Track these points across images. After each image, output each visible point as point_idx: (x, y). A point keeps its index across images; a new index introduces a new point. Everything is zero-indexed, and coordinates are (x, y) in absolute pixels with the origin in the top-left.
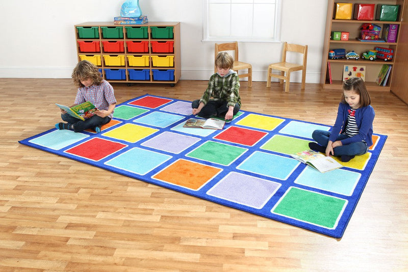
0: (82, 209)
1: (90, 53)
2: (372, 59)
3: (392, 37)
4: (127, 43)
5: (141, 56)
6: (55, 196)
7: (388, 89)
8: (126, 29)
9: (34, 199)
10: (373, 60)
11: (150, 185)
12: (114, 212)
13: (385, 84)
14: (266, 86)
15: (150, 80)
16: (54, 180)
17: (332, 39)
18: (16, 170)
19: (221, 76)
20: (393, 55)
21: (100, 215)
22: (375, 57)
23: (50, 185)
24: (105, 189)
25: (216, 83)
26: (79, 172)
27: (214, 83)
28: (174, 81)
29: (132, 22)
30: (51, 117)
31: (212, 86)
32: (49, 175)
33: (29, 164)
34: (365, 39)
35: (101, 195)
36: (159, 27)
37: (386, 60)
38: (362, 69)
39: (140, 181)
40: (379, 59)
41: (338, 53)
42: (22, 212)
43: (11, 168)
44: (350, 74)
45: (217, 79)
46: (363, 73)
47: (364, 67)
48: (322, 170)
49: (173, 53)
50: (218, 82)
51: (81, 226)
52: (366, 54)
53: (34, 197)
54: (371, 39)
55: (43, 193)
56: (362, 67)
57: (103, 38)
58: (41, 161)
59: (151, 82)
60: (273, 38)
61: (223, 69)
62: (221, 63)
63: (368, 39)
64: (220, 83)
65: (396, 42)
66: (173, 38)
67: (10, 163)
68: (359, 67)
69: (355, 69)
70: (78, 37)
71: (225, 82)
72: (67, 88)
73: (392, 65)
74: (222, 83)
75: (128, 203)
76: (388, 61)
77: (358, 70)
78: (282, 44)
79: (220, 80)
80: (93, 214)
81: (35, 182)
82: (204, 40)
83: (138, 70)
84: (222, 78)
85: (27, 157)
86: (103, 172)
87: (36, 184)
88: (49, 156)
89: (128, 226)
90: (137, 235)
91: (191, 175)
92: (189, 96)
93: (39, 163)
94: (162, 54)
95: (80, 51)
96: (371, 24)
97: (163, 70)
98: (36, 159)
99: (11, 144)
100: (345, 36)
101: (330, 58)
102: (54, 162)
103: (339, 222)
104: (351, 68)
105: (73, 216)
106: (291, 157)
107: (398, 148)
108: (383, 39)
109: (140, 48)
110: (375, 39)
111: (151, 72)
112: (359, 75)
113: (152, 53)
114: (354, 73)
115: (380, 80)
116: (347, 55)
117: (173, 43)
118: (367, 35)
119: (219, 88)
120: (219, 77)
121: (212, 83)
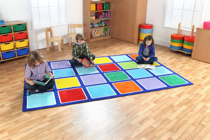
0: (129, 116)
2: (103, 26)
5: (9, 43)
7: (110, 37)
12: (140, 110)
13: (108, 35)
14: (69, 46)
15: (15, 56)
18: (60, 122)
20: (109, 23)
22: (104, 25)
25: (77, 48)
27: (76, 49)
31: (75, 51)
34: (100, 18)
36: (18, 25)
37: (107, 25)
38: (98, 31)
41: (92, 26)
43: (55, 123)
44: (94, 34)
46: (98, 32)
48: (154, 69)
49: (27, 38)
50: (78, 48)
52: (100, 24)
56: (98, 30)
58: (62, 112)
59: (17, 57)
60: (60, 23)
61: (82, 41)
63: (102, 18)
64: (79, 48)
66: (26, 30)
69: (95, 31)
71: (82, 47)
73: (109, 27)
74: (80, 48)
76: (108, 25)
77: (96, 31)
78: (67, 25)
79: (79, 47)
82: (33, 29)
83: (8, 52)
84: (80, 46)
85: (48, 115)
94: (22, 40)
96: (102, 12)
97: (23, 49)
100: (94, 18)
101: (91, 28)
103: (185, 80)
104: (94, 31)
108: (105, 17)
110: (104, 18)
111: (16, 51)
112: (97, 33)
113: (15, 40)
114: (95, 33)
115: (106, 34)
116: (95, 26)
117: (27, 33)
118: (101, 16)
119: (79, 51)
120: (78, 45)
121: (75, 49)
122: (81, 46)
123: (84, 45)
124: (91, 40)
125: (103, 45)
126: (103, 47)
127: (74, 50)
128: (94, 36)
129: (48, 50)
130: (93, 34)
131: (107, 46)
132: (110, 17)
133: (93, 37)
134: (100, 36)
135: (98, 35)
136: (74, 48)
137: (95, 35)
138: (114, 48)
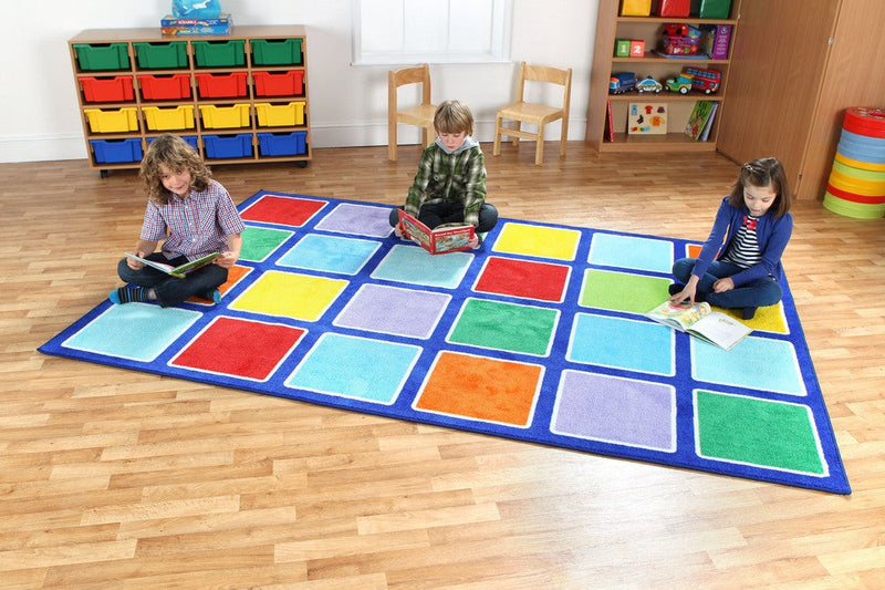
0: (313, 517)
1: (110, 105)
2: (684, 91)
3: (721, 50)
4: (198, 78)
5: (232, 105)
6: (227, 493)
7: (711, 147)
8: (195, 47)
9: (179, 508)
10: (687, 94)
11: (421, 429)
12: (390, 511)
13: (705, 138)
14: (491, 152)
15: (253, 156)
16: (193, 446)
17: (615, 55)
18: (77, 430)
19: (449, 151)
20: (720, 82)
21: (364, 526)
22: (690, 87)
23: (194, 462)
24: (329, 452)
25: (436, 166)
26: (237, 416)
27: (432, 167)
28: (306, 154)
29: (204, 30)
30: (74, 269)
31: (428, 173)
32: (173, 435)
33: (103, 409)
34: (673, 54)
35: (332, 472)
36: (269, 41)
37: (708, 91)
38: (661, 110)
39: (394, 421)
40: (695, 91)
41: (625, 82)
42: (174, 551)
43: (62, 427)
44: (641, 120)
45: (437, 158)
46: (663, 116)
47: (665, 106)
48: (725, 344)
49: (303, 94)
50: (441, 163)
51: (341, 565)
52: (672, 82)
53: (175, 502)
54: (683, 54)
55: (191, 487)
56: (661, 105)
57: (139, 69)
58: (128, 398)
59: (257, 160)
60: (489, 52)
61: (451, 136)
62: (444, 122)
63: (679, 54)
64: (445, 167)
65: (727, 57)
66: (302, 63)
67: (54, 413)
68: (655, 107)
69: (649, 110)
70: (79, 68)
71: (457, 164)
72: (64, 188)
73: (718, 102)
74: (449, 166)
75: (403, 482)
76: (712, 93)
77: (654, 112)
78: (513, 65)
79: (446, 159)
80: (349, 526)
81: (150, 458)
82: (358, 62)
83: (227, 136)
84: (450, 156)
85: (83, 389)
86: (294, 408)
87: (160, 466)
88: (138, 381)
89: (444, 543)
90: (477, 562)
91: (492, 391)
92: (353, 189)
93: (126, 405)
94: (280, 99)
95: (85, 100)
96: (684, 25)
97: (282, 134)
98: (111, 391)
99: (17, 357)
100: (638, 49)
101: (611, 92)
102: (159, 395)
103: (826, 458)
104: (641, 110)
105: (303, 539)
106: (649, 320)
107: (812, 277)
108: (701, 51)
109: (227, 86)
110: (691, 54)
111: (255, 139)
112: (656, 121)
113: (256, 97)
114: (647, 118)
115: (695, 130)
116: (639, 85)
117: (303, 75)
118: (676, 45)
119: (442, 176)
120: (442, 152)
121: (428, 165)
122: (454, 161)
123: (467, 159)
124: (605, 147)
125: (636, 175)
126: (620, 187)
127: (423, 169)
128: (635, 129)
129: (392, 156)
130: (633, 123)
131: (650, 184)
132: (726, 56)
133: (630, 132)
134: (670, 136)
135: (661, 130)
136: (426, 159)
137: (642, 125)
138: (667, 198)
